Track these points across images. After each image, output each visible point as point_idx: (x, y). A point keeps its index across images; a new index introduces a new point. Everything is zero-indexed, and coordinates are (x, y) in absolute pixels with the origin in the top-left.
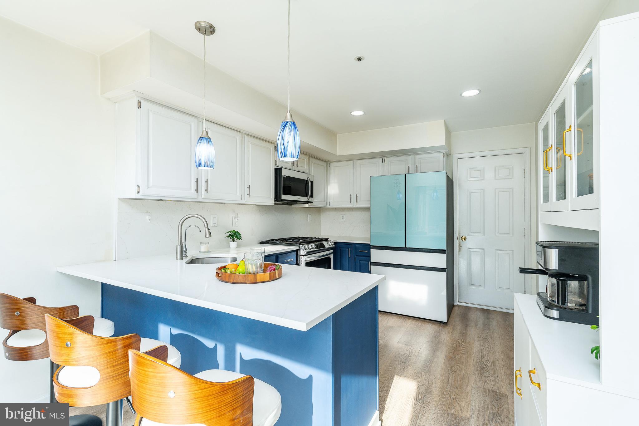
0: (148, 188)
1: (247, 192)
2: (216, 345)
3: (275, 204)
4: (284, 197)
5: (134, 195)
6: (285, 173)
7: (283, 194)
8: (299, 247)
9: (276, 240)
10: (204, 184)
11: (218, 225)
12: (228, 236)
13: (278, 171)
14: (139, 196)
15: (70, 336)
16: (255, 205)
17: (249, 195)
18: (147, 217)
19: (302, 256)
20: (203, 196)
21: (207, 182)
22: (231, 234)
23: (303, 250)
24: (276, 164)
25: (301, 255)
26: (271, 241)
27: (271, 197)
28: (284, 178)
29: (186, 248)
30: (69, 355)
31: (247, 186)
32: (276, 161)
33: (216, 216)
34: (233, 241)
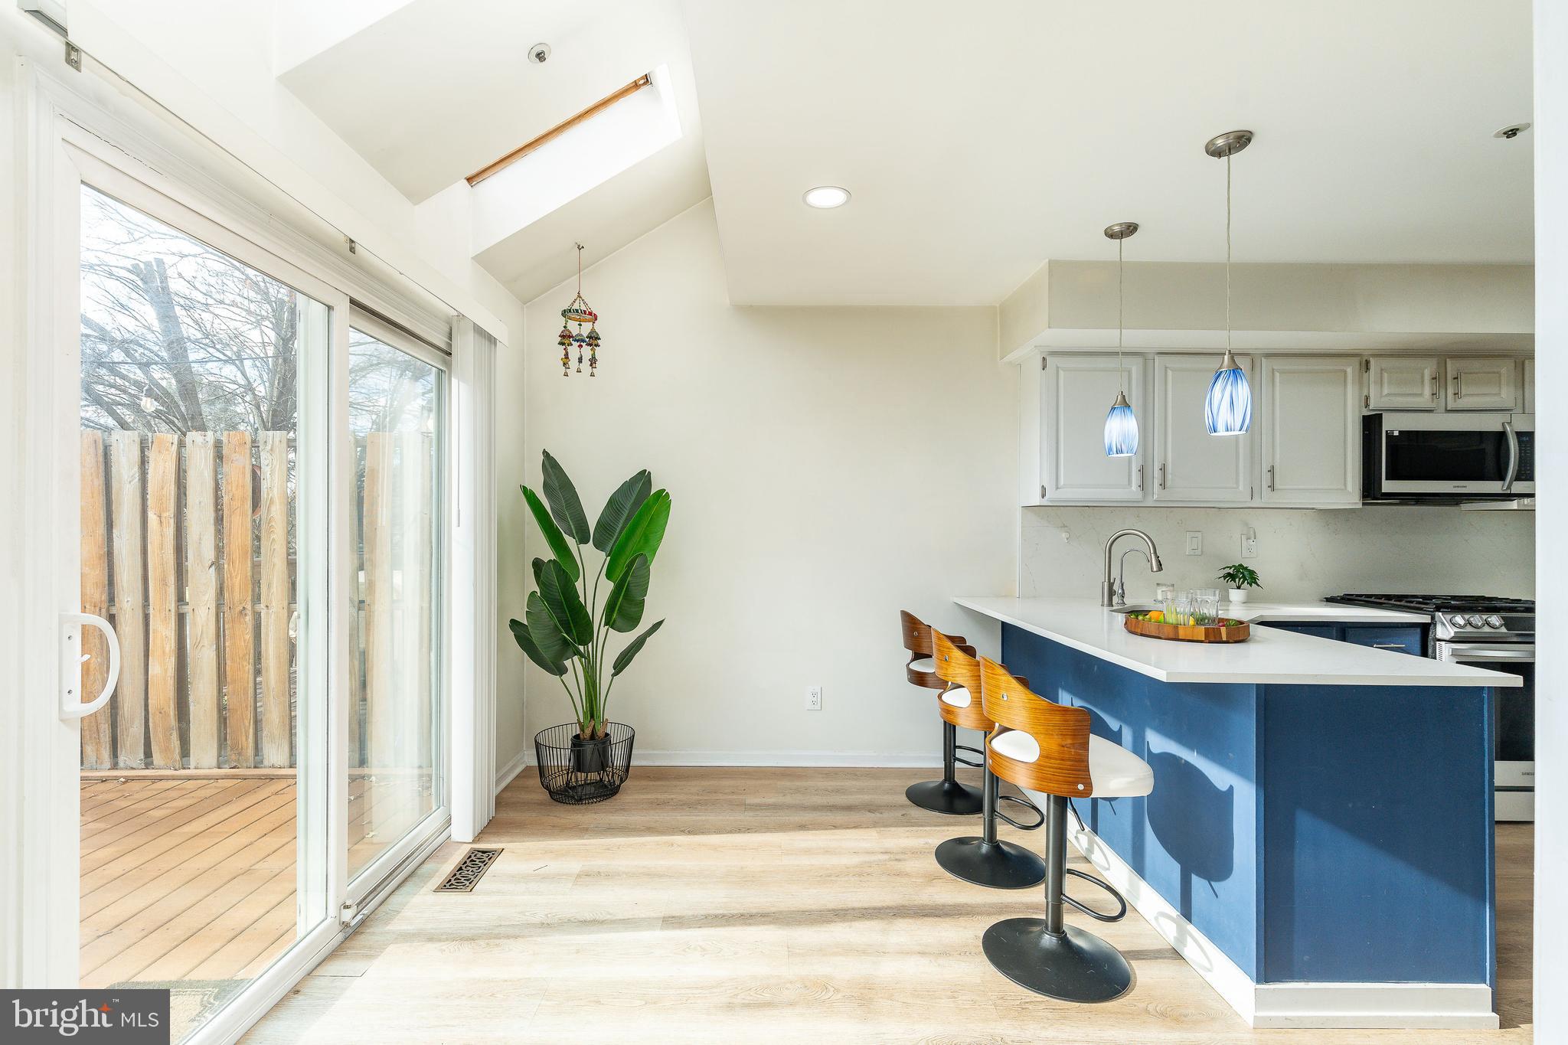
0: (1057, 488)
1: (1266, 482)
2: (1121, 727)
3: (1364, 504)
4: (1388, 486)
5: (1037, 500)
6: (1392, 424)
7: (1387, 479)
8: (1433, 618)
9: (1389, 597)
10: (1157, 473)
11: (1202, 552)
12: (1225, 577)
13: (1371, 424)
14: (1045, 502)
15: (948, 650)
16: (1313, 509)
17: (1272, 487)
18: (1064, 535)
19: (1443, 643)
20: (1155, 497)
21: (1163, 469)
22: (1231, 571)
23: (1443, 624)
24: (1367, 405)
25: (1439, 640)
26: (1363, 598)
27: (1350, 488)
28: (1389, 436)
29: (1123, 590)
30: (947, 669)
31: (1266, 467)
32: (1367, 398)
33: (1197, 534)
34: (1239, 588)
